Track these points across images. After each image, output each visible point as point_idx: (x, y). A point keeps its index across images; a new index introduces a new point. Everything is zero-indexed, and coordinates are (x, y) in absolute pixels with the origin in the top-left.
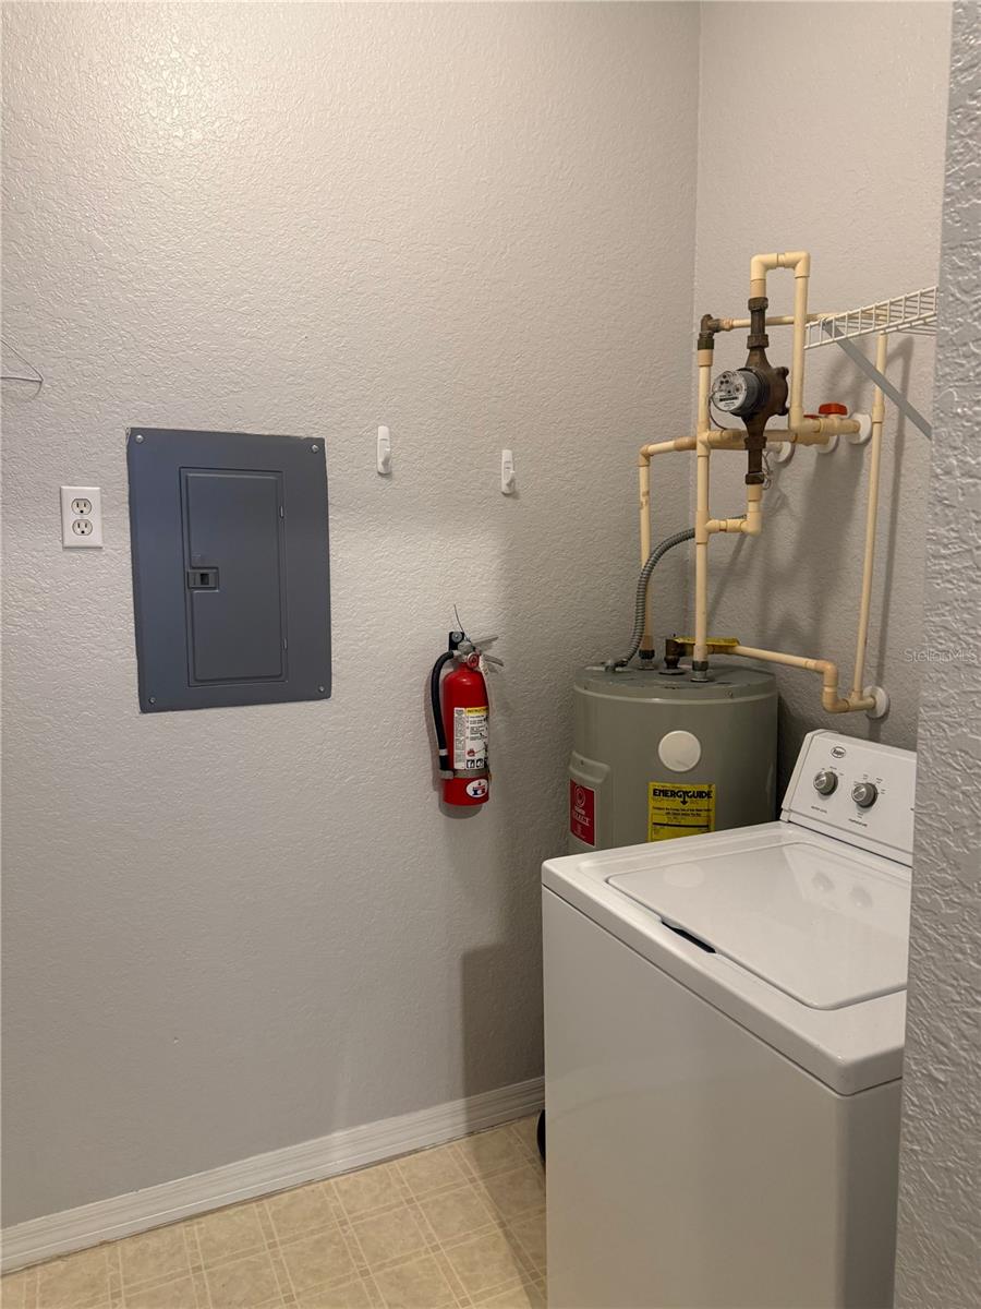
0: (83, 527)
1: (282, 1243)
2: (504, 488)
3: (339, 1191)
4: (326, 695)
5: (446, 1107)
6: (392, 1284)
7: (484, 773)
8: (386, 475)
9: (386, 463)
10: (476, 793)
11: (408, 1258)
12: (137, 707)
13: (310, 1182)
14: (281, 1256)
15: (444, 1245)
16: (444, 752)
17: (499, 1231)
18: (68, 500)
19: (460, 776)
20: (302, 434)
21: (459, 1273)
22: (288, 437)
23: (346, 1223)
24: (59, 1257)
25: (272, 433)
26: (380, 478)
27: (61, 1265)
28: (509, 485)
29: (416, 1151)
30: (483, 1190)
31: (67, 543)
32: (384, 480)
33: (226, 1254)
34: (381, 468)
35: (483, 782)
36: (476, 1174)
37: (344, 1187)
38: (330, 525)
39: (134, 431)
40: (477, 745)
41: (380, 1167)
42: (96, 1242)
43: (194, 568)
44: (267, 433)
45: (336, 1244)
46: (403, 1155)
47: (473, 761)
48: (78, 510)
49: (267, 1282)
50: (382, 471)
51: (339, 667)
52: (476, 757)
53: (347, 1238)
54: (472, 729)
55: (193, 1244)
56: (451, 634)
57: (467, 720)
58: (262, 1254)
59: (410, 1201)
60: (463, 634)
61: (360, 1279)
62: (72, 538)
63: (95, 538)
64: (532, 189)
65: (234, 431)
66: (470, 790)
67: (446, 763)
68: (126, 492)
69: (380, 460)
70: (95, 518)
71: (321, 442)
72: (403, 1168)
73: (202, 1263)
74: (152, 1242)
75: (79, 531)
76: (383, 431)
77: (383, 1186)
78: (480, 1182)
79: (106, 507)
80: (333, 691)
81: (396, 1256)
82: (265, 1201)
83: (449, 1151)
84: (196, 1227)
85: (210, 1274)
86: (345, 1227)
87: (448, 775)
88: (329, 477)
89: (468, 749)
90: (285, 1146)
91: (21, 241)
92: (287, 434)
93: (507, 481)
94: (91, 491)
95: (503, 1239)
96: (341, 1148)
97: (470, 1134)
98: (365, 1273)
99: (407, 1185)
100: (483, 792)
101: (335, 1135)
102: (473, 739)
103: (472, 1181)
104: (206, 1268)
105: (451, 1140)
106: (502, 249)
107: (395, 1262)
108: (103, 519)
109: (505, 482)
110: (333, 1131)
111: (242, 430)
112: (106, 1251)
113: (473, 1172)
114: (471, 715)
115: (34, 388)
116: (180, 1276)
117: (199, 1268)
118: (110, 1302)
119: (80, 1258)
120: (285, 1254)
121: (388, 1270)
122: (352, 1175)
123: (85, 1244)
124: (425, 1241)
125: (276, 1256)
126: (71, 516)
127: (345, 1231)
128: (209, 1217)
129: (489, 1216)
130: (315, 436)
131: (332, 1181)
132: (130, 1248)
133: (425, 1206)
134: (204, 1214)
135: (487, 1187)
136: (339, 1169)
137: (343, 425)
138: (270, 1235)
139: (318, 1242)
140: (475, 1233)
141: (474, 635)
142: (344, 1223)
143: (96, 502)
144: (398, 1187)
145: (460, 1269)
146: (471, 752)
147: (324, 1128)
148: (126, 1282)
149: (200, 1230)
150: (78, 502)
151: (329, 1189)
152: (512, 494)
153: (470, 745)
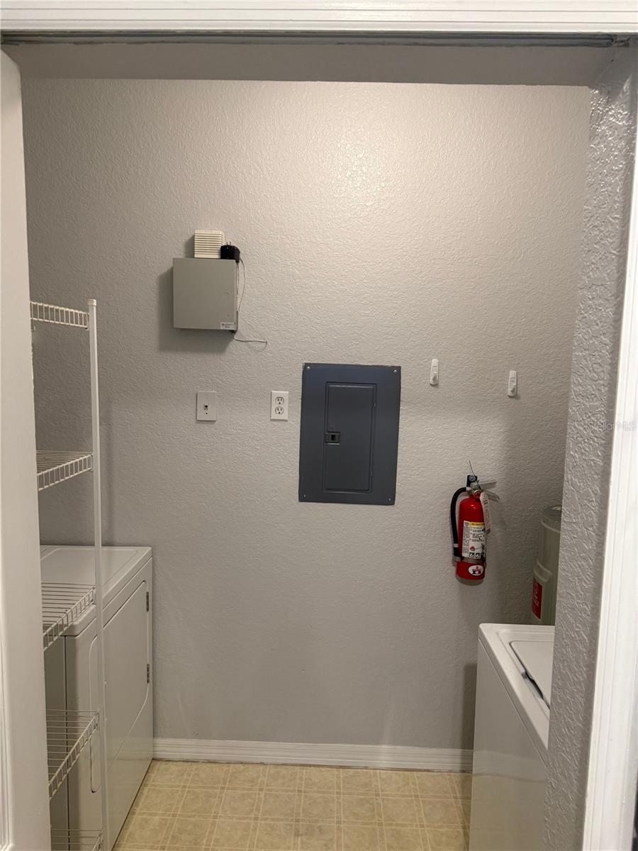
0: (280, 411)
1: (344, 794)
2: (510, 393)
3: (380, 778)
4: (392, 503)
5: (448, 751)
6: (392, 836)
7: (482, 561)
8: (435, 385)
9: (434, 379)
10: (474, 572)
11: (406, 826)
12: (298, 500)
13: (366, 768)
14: (341, 800)
15: (427, 826)
16: (456, 546)
17: (461, 830)
18: (274, 398)
19: (465, 561)
20: (389, 365)
21: (430, 844)
22: (382, 366)
23: (379, 796)
24: (241, 763)
25: (374, 364)
26: (431, 387)
27: (241, 767)
28: (513, 391)
29: (428, 771)
30: (460, 804)
31: (272, 418)
32: (433, 388)
33: (315, 789)
34: (431, 381)
35: (480, 567)
36: (458, 795)
37: (384, 776)
38: (401, 412)
39: (307, 365)
40: (477, 545)
41: (406, 773)
42: (258, 761)
43: (329, 432)
44: (370, 364)
45: (370, 804)
46: (420, 770)
47: (473, 554)
48: (278, 402)
49: (331, 810)
50: (432, 383)
51: (400, 488)
52: (476, 552)
53: (377, 803)
54: (474, 535)
55: (301, 779)
56: (469, 476)
57: (471, 528)
58: (332, 796)
59: (416, 796)
60: (476, 477)
61: (377, 827)
62: (274, 416)
63: (285, 416)
64: (540, 219)
65: (354, 364)
66: (471, 570)
67: (458, 552)
68: (301, 394)
69: (432, 377)
70: (285, 406)
71: (399, 368)
72: (418, 777)
73: (303, 789)
74: (283, 771)
75: (278, 412)
76: (435, 362)
77: (405, 783)
78: (460, 800)
79: (291, 401)
80: (396, 502)
81: (399, 822)
82: (341, 770)
83: (447, 777)
84: (304, 771)
85: (305, 796)
86: (377, 798)
87: (458, 559)
88: (402, 386)
89: (470, 546)
90: (354, 743)
91: (263, 277)
92: (381, 364)
93: (511, 389)
94: (284, 393)
95: (462, 836)
96: (385, 755)
97: (463, 771)
98: (380, 824)
99: (417, 787)
100: (480, 572)
101: (382, 746)
102: (473, 540)
103: (456, 798)
104: (304, 792)
105: (450, 771)
106: (517, 256)
107: (397, 825)
108: (289, 407)
109: (510, 390)
110: (382, 744)
111: (357, 363)
112: (261, 768)
113: (458, 793)
114: (473, 526)
115: (264, 345)
116: (291, 792)
117: (301, 791)
118: (258, 792)
119: (250, 766)
120: (343, 800)
121: (393, 827)
122: (389, 772)
123: (255, 761)
124: (418, 820)
125: (338, 799)
126: (275, 405)
127: (377, 799)
128: (312, 768)
129: (458, 820)
130: (396, 365)
131: (378, 771)
132: (273, 770)
133: (424, 802)
134: (310, 766)
135: (462, 804)
136: (381, 766)
137: (413, 359)
138: (339, 787)
139: (362, 800)
140: (447, 826)
141: (482, 479)
142: (377, 795)
143: (286, 398)
144: (412, 786)
145: (432, 842)
146: (473, 548)
147: (377, 740)
148: (267, 786)
149: (307, 773)
150: (278, 398)
151: (375, 775)
152: (515, 396)
153: (472, 544)
